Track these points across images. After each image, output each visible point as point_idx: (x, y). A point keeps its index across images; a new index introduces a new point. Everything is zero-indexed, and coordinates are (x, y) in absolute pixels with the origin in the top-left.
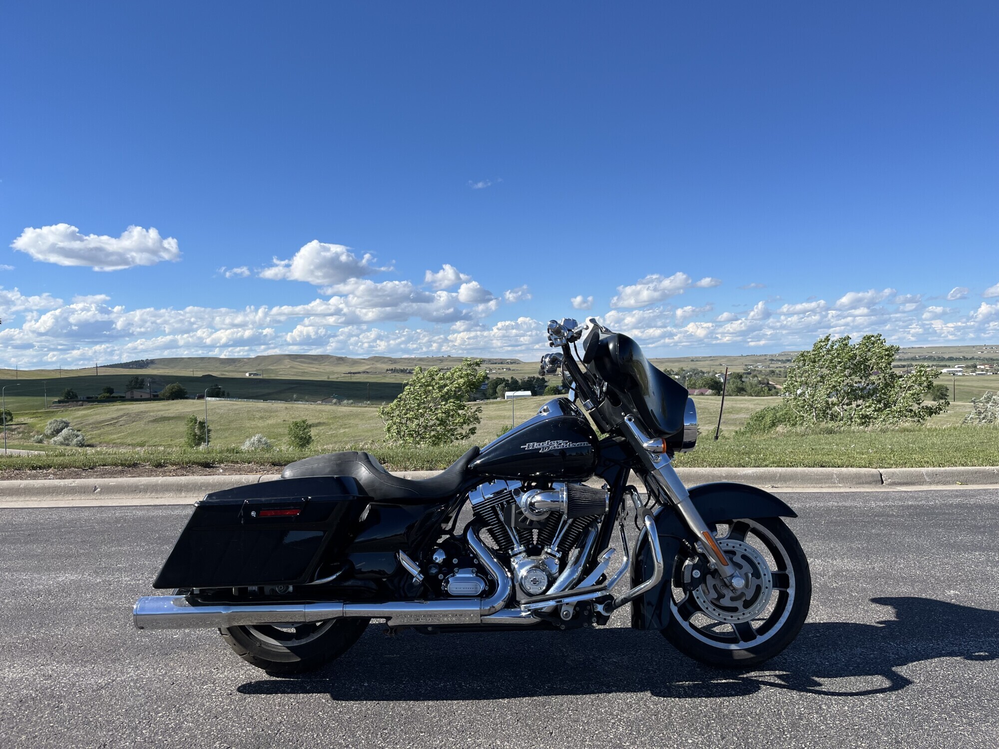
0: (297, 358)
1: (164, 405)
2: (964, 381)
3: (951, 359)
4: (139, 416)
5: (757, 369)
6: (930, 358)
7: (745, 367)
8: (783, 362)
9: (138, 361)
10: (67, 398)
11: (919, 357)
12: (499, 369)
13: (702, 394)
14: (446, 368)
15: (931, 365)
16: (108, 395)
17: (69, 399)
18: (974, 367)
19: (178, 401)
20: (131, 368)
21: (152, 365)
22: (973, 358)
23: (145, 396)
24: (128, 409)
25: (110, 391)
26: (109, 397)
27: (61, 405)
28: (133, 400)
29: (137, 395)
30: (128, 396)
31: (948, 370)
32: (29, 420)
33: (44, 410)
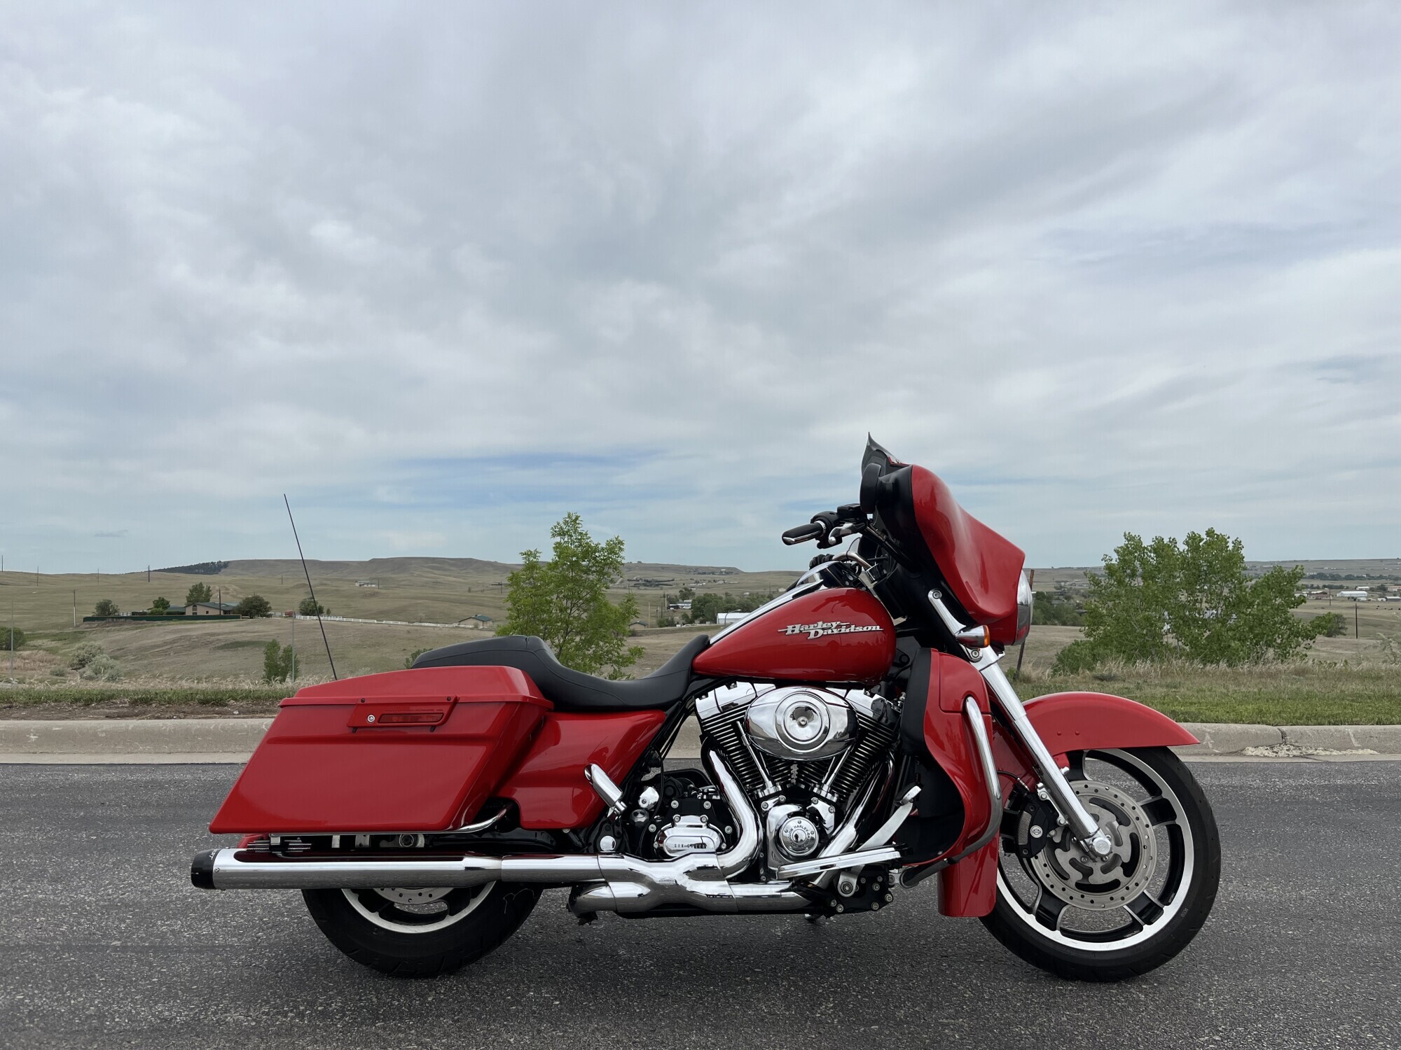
0: (428, 563)
1: (240, 626)
2: (1368, 608)
3: (1349, 578)
4: (203, 641)
5: (1073, 587)
6: (1321, 576)
7: (1057, 585)
9: (208, 564)
12: (709, 581)
14: (635, 578)
15: (1321, 586)
16: (161, 610)
17: (105, 615)
18: (1383, 589)
19: (258, 619)
20: (196, 573)
21: (226, 570)
22: (1381, 577)
23: (213, 612)
24: (188, 630)
25: (162, 603)
26: (162, 613)
27: (96, 623)
28: (195, 617)
29: (201, 611)
30: (189, 612)
31: (1347, 593)
32: (47, 644)
33: (70, 630)
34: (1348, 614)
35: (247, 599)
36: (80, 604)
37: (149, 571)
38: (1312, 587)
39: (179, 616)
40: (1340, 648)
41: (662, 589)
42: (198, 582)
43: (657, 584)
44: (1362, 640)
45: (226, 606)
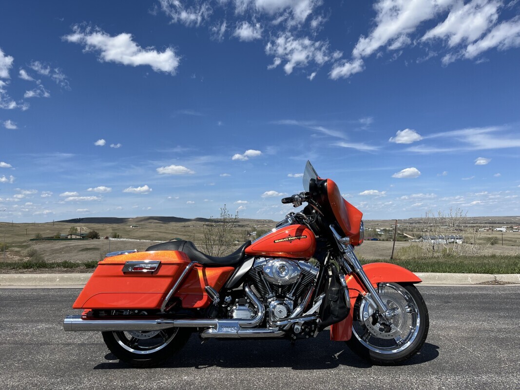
1: (88, 242)
2: (506, 235)
4: (75, 248)
6: (489, 223)
8: (411, 223)
9: (75, 219)
11: (483, 222)
12: (262, 225)
15: (489, 226)
17: (38, 239)
18: (512, 228)
19: (95, 239)
20: (72, 223)
21: (82, 221)
22: (511, 223)
23: (78, 237)
24: (69, 244)
25: (59, 234)
26: (59, 238)
27: (34, 241)
28: (71, 239)
29: (74, 237)
30: (69, 237)
31: (498, 229)
32: (17, 249)
33: (25, 244)
34: (500, 236)
35: (90, 232)
36: (28, 234)
37: (54, 222)
39: (66, 239)
40: (496, 249)
41: (245, 228)
42: (72, 226)
43: (242, 226)
44: (505, 246)
45: (82, 234)
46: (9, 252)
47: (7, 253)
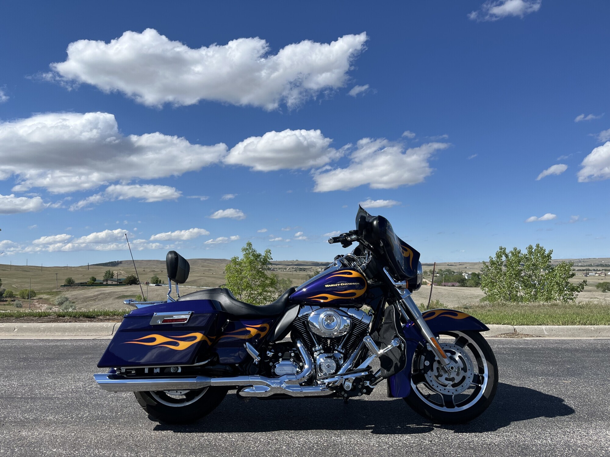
0: (206, 261)
1: (126, 288)
4: (110, 294)
6: (602, 265)
9: (113, 262)
10: (69, 283)
11: (594, 264)
13: (453, 286)
15: (601, 269)
16: (93, 282)
17: (70, 284)
19: (133, 286)
20: (108, 266)
21: (121, 264)
23: (114, 283)
24: (104, 290)
25: (94, 279)
26: (94, 283)
27: (66, 287)
28: (107, 285)
29: (109, 282)
30: (105, 283)
32: (45, 296)
33: (55, 290)
35: (129, 277)
36: (59, 279)
37: (89, 265)
38: (597, 270)
39: (101, 284)
41: (306, 272)
42: (108, 270)
43: (304, 270)
45: (120, 280)
46: (37, 300)
47: (35, 301)
